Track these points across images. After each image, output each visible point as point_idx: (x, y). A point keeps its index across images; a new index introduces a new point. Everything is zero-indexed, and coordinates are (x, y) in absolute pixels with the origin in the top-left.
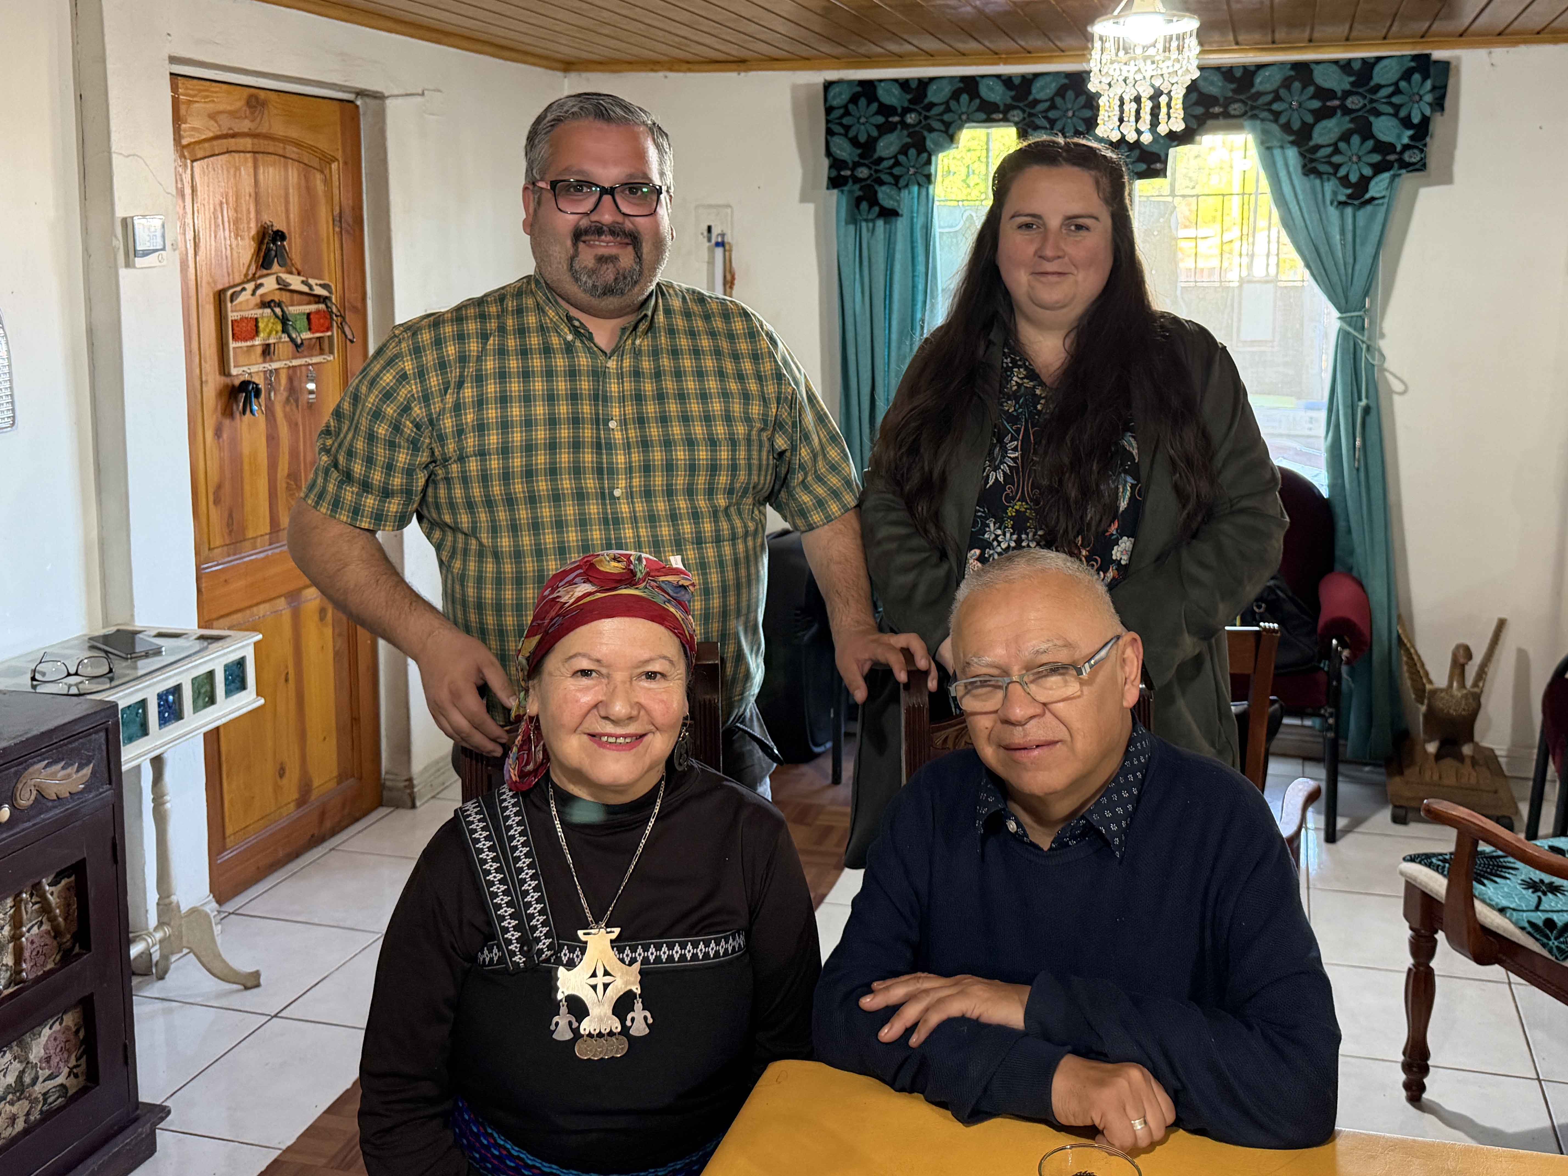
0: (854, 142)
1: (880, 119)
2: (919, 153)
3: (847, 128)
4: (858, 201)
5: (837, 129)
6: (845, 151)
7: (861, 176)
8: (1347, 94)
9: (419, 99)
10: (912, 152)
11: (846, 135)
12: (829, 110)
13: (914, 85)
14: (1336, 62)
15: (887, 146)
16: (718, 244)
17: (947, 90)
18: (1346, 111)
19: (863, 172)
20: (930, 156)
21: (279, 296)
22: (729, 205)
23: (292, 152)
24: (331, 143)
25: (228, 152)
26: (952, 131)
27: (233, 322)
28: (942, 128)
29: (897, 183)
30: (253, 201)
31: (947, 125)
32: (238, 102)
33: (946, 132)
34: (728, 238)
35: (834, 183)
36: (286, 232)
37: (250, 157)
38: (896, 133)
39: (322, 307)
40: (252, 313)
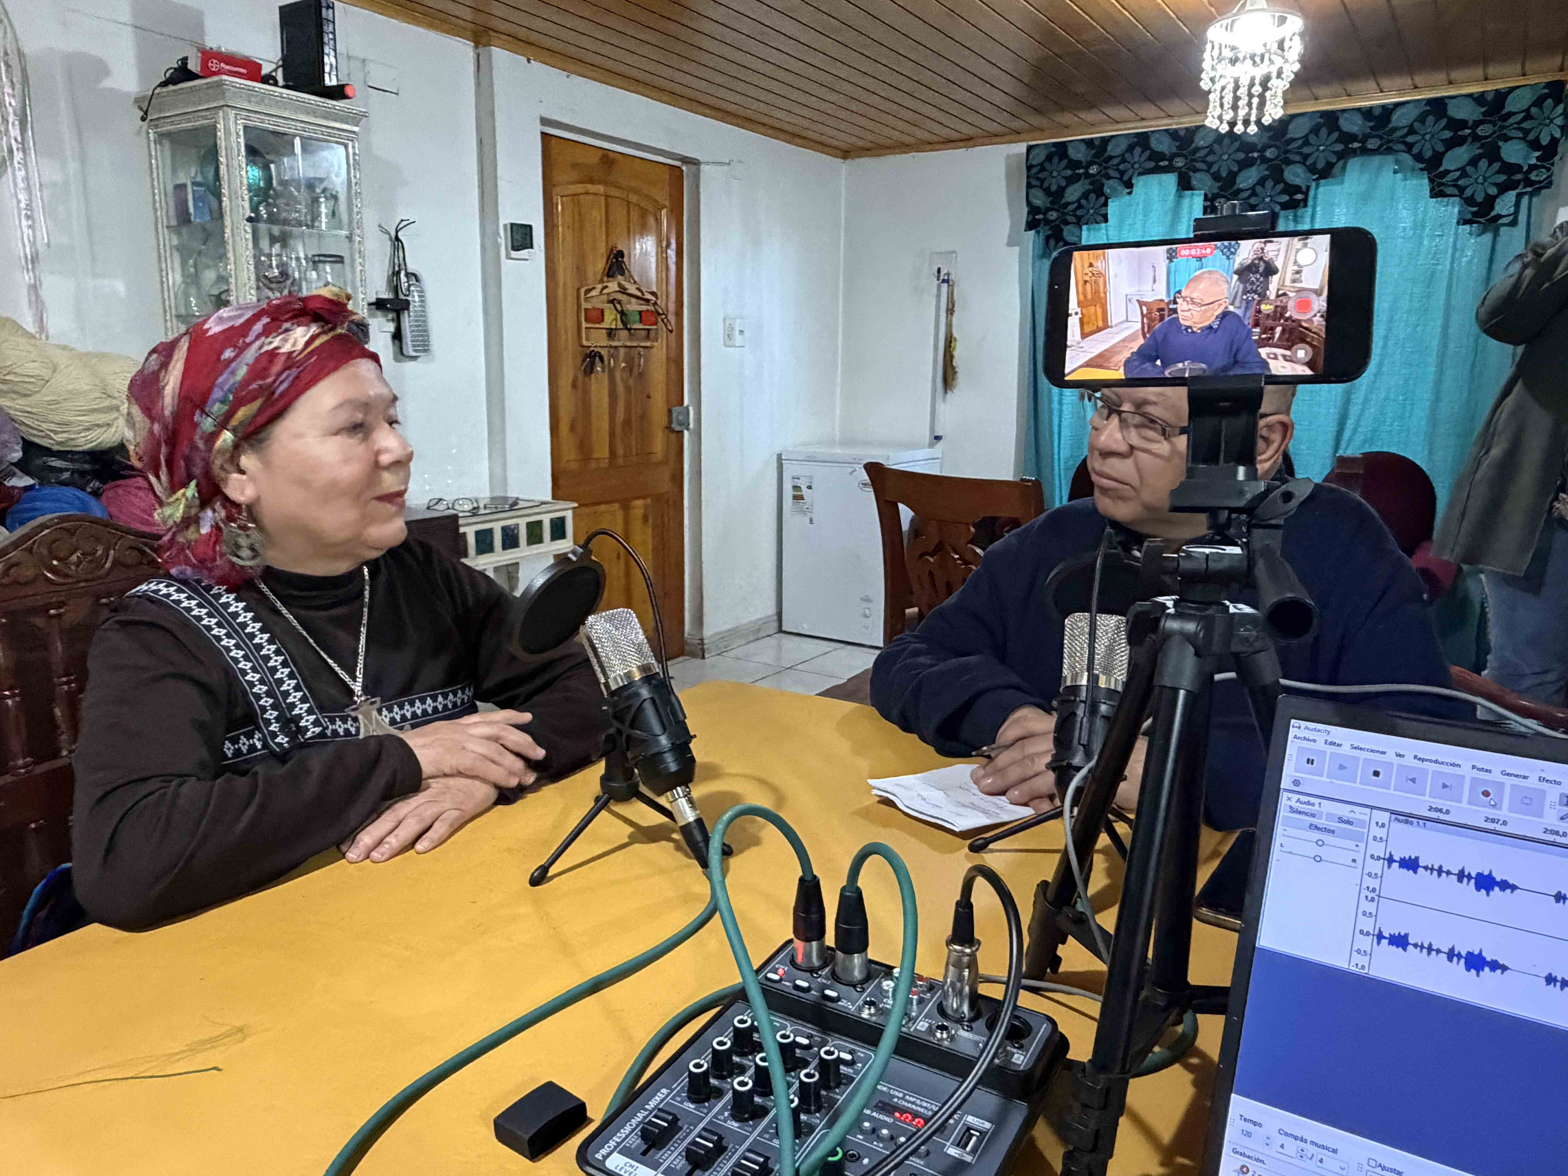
0: (1047, 192)
1: (1069, 172)
2: (1098, 197)
3: (1042, 181)
4: (1047, 239)
5: (1034, 182)
6: (1040, 199)
7: (1052, 218)
8: (1478, 123)
9: (726, 167)
10: (1093, 196)
11: (1041, 187)
12: (1029, 168)
13: (1097, 143)
14: (1470, 96)
15: (1073, 193)
16: (944, 281)
17: (1124, 145)
18: (1476, 138)
19: (1053, 215)
20: (1107, 199)
21: (619, 296)
22: (954, 252)
23: (634, 198)
24: (661, 195)
25: (587, 193)
26: (1126, 178)
27: (586, 310)
28: (1118, 176)
29: (1079, 224)
30: (604, 229)
31: (1122, 173)
32: (594, 159)
33: (1121, 179)
34: (952, 277)
35: (1031, 225)
36: (626, 252)
37: (603, 198)
38: (1080, 183)
39: (651, 308)
40: (600, 306)
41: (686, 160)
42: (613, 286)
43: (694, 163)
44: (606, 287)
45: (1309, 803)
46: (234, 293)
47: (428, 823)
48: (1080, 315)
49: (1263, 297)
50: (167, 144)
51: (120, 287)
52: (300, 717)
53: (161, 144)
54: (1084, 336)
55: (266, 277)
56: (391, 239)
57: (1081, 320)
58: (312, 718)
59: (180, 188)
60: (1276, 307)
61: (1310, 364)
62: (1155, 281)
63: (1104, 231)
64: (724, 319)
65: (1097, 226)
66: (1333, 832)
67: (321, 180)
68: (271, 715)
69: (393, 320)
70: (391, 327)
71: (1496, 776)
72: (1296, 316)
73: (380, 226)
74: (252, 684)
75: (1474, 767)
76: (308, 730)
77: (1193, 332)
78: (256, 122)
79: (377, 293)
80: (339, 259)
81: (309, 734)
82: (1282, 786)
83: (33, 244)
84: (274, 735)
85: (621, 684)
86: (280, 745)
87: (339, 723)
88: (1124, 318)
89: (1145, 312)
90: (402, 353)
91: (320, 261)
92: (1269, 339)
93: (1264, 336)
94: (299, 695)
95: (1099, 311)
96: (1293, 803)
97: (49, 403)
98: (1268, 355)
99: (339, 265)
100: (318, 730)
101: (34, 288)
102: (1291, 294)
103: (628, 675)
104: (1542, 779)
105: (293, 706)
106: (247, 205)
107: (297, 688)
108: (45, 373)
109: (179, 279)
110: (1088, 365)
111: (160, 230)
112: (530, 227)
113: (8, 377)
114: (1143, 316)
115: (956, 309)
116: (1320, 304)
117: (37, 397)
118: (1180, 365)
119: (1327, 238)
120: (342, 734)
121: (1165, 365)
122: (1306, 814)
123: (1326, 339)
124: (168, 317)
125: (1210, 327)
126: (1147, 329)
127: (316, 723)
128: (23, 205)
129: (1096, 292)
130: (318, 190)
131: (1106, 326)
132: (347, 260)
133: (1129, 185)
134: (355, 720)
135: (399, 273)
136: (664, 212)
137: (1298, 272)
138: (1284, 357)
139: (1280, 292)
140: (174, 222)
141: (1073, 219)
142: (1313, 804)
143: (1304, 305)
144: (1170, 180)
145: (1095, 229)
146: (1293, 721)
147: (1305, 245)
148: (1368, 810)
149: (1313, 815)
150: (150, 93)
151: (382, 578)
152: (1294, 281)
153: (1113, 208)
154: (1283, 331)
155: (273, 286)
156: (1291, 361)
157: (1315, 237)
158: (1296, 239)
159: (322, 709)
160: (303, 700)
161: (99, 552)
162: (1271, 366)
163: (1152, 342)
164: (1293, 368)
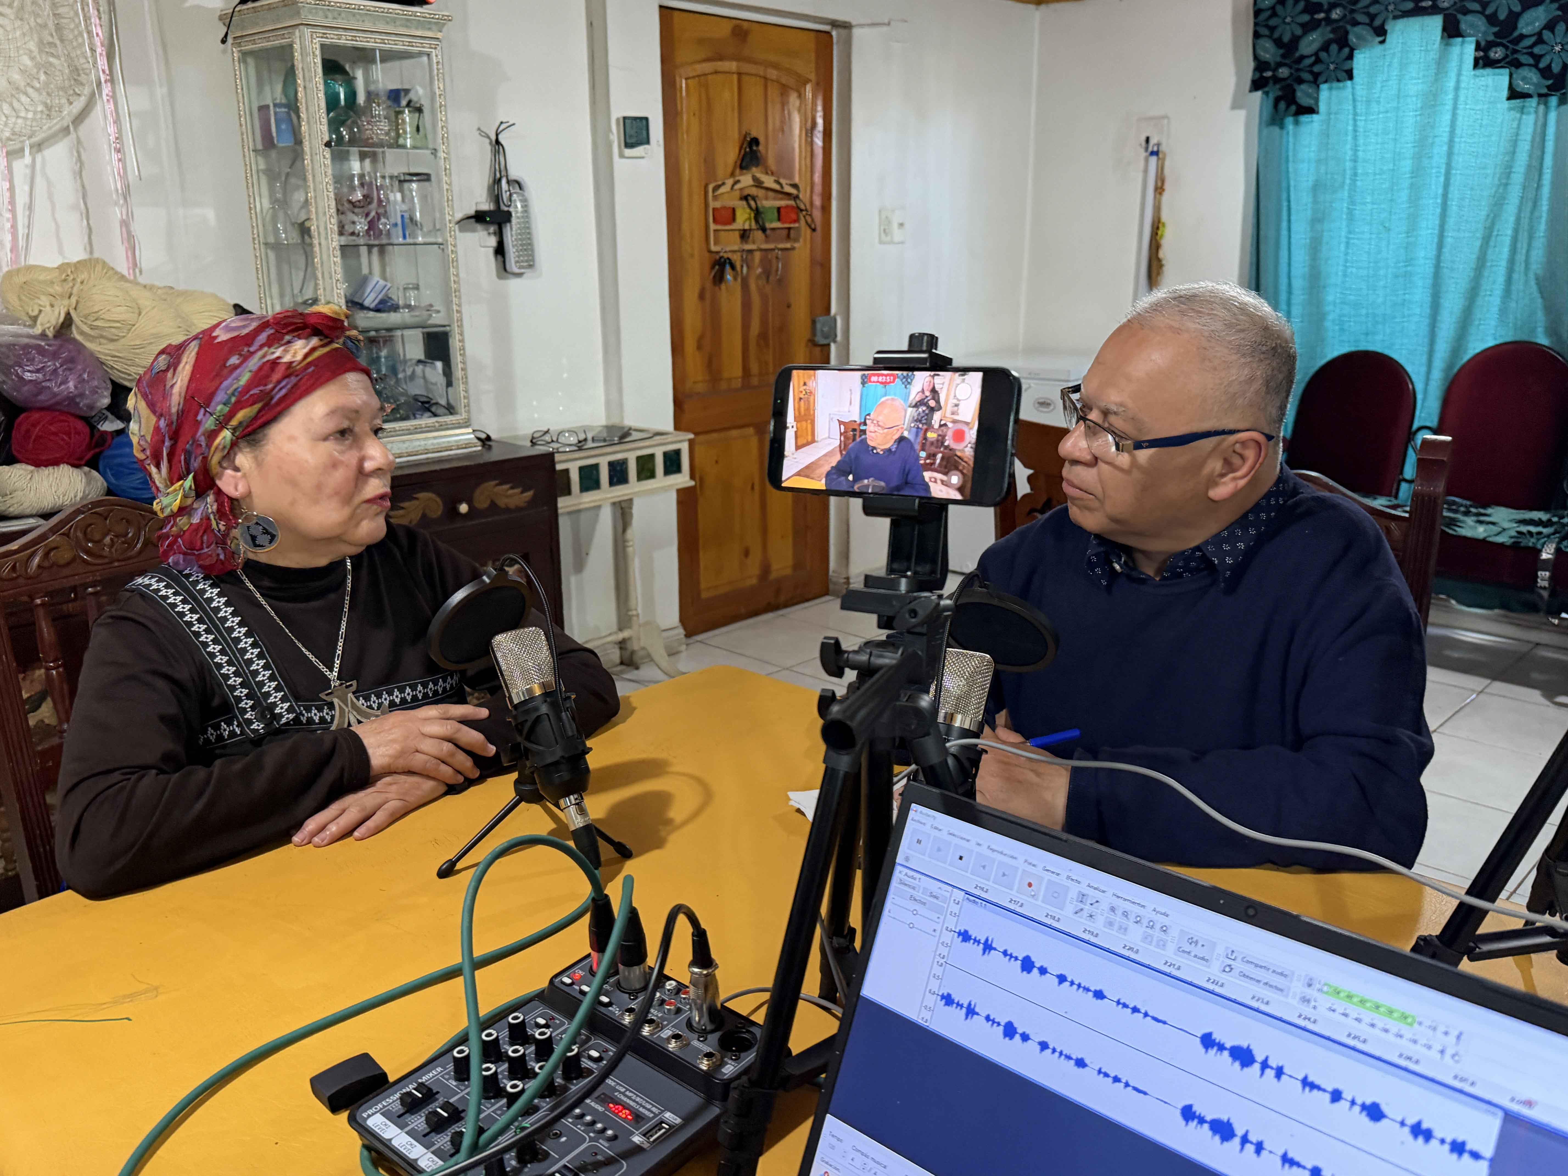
0: (1278, 43)
1: (1306, 18)
2: (1340, 49)
3: (1273, 29)
4: (1277, 101)
5: (1264, 31)
6: (1269, 52)
7: (1281, 76)
9: (885, 29)
10: (1334, 48)
11: (1270, 36)
12: (1257, 13)
15: (1311, 43)
16: (1153, 153)
19: (1284, 72)
20: (1352, 50)
21: (754, 191)
22: (1165, 117)
23: (773, 74)
24: (807, 67)
25: (716, 72)
26: (1377, 23)
27: (714, 209)
28: (1367, 21)
29: (1316, 81)
30: (736, 114)
31: (1373, 17)
32: (725, 30)
33: (1370, 25)
34: (1163, 148)
35: (1257, 85)
36: (762, 140)
37: (735, 77)
38: (1319, 30)
39: (791, 203)
40: (731, 204)
41: (835, 24)
42: (746, 180)
43: (846, 26)
44: (738, 182)
45: (912, 877)
46: (315, 222)
47: (368, 811)
48: (795, 429)
49: (929, 427)
50: (250, 61)
51: (210, 214)
52: (274, 705)
53: (245, 62)
54: (798, 447)
55: (350, 202)
56: (491, 143)
57: (796, 432)
58: (286, 705)
59: (263, 109)
60: (939, 435)
61: (960, 490)
62: (851, 403)
63: (1350, 90)
64: (880, 211)
65: (1341, 84)
66: (924, 904)
67: (407, 91)
68: (247, 704)
69: (495, 233)
70: (493, 241)
71: (1038, 871)
72: (953, 445)
73: (479, 129)
74: (226, 677)
75: (1026, 861)
76: (283, 717)
77: (877, 453)
78: (333, 39)
79: (477, 204)
80: (425, 178)
81: (284, 720)
82: (897, 861)
83: (124, 176)
84: (249, 722)
85: (523, 699)
86: (255, 731)
87: (314, 711)
88: (827, 435)
89: (842, 430)
90: (505, 269)
91: (405, 181)
92: (931, 464)
93: (928, 461)
94: (274, 684)
95: (809, 426)
96: (902, 876)
97: (135, 347)
98: (930, 478)
99: (427, 184)
100: (291, 716)
101: (125, 224)
102: (950, 425)
103: (530, 691)
104: (1068, 877)
105: (268, 695)
106: (325, 128)
107: (272, 678)
108: (130, 317)
109: (266, 204)
110: (798, 474)
111: (247, 154)
112: (646, 119)
113: (95, 323)
114: (841, 434)
115: (1167, 186)
116: (972, 435)
117: (123, 341)
118: (866, 481)
119: (980, 375)
120: (317, 721)
121: (855, 480)
122: (909, 886)
123: (974, 468)
124: (257, 246)
125: (889, 450)
126: (843, 446)
127: (290, 710)
128: (112, 138)
129: (808, 409)
130: (404, 103)
131: (813, 441)
132: (433, 178)
133: (1381, 32)
134: (331, 706)
135: (500, 180)
136: (809, 88)
137: (957, 405)
138: (942, 482)
139: (943, 422)
140: (260, 146)
141: (1306, 76)
142: (915, 879)
143: (959, 436)
144: (1435, 23)
145: (1339, 88)
146: (913, 805)
147: (964, 380)
148: (950, 888)
149: (914, 888)
150: (231, 11)
151: (364, 572)
152: (953, 414)
153: (1361, 61)
154: (942, 458)
155: (356, 210)
156: (946, 485)
157: (972, 374)
158: (957, 374)
159: (297, 698)
160: (278, 689)
161: (130, 535)
162: (932, 490)
163: (847, 459)
164: (948, 493)
